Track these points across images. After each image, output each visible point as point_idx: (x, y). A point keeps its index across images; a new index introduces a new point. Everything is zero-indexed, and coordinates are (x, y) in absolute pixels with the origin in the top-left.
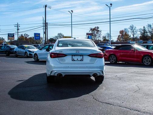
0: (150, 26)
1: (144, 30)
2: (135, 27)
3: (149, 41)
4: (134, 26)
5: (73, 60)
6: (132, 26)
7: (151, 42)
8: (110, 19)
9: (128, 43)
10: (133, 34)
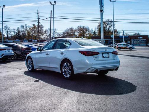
0: (23, 27)
1: (18, 30)
2: (9, 28)
3: (25, 40)
4: (8, 26)
5: (103, 57)
6: (6, 26)
7: (27, 41)
8: (3, 19)
9: (6, 41)
10: (7, 33)
